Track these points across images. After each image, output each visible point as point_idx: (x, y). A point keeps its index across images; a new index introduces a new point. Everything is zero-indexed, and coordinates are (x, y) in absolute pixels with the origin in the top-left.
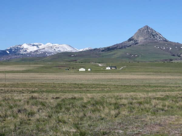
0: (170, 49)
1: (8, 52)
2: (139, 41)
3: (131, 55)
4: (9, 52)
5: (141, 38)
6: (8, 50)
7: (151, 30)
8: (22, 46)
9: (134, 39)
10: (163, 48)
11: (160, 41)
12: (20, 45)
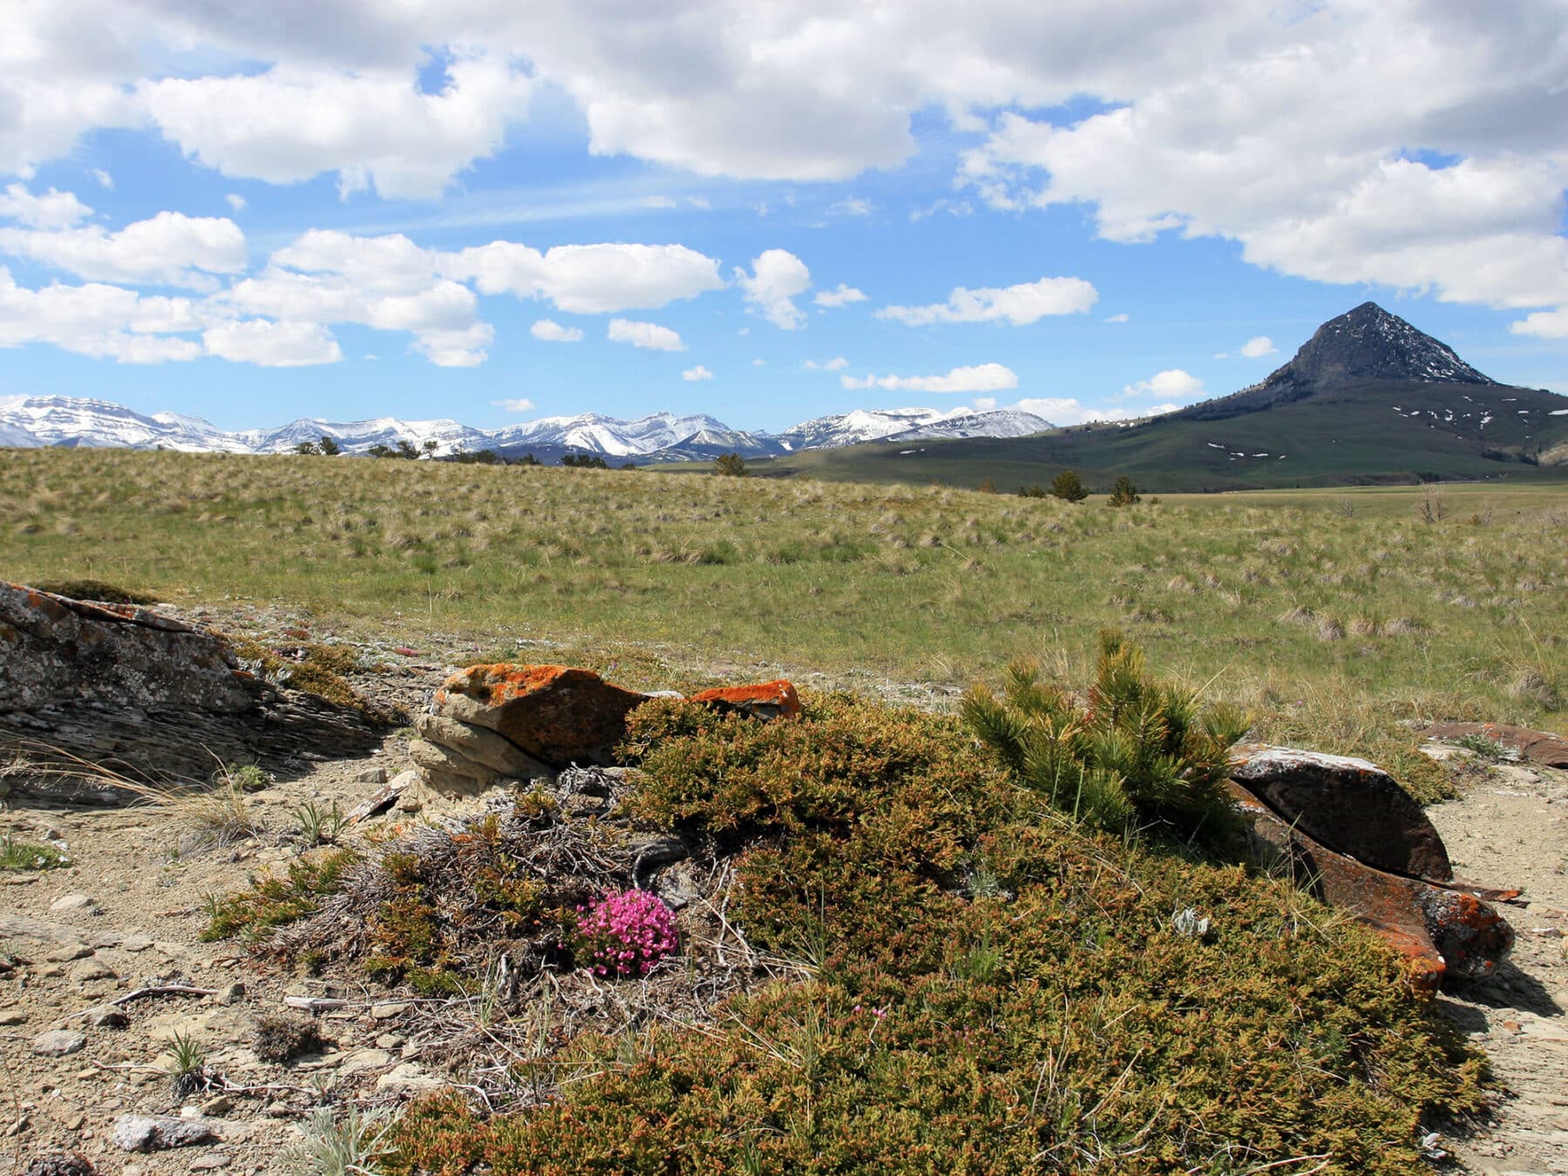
0: (1487, 420)
1: (787, 446)
2: (1322, 383)
3: (1229, 449)
4: (791, 445)
5: (1331, 369)
6: (786, 437)
7: (1392, 325)
8: (846, 421)
9: (1295, 376)
10: (1442, 415)
11: (1437, 379)
12: (837, 418)
